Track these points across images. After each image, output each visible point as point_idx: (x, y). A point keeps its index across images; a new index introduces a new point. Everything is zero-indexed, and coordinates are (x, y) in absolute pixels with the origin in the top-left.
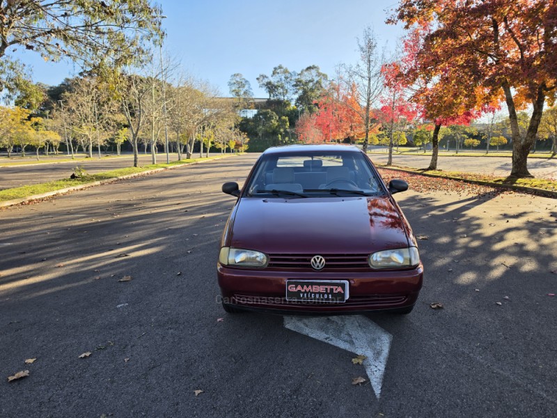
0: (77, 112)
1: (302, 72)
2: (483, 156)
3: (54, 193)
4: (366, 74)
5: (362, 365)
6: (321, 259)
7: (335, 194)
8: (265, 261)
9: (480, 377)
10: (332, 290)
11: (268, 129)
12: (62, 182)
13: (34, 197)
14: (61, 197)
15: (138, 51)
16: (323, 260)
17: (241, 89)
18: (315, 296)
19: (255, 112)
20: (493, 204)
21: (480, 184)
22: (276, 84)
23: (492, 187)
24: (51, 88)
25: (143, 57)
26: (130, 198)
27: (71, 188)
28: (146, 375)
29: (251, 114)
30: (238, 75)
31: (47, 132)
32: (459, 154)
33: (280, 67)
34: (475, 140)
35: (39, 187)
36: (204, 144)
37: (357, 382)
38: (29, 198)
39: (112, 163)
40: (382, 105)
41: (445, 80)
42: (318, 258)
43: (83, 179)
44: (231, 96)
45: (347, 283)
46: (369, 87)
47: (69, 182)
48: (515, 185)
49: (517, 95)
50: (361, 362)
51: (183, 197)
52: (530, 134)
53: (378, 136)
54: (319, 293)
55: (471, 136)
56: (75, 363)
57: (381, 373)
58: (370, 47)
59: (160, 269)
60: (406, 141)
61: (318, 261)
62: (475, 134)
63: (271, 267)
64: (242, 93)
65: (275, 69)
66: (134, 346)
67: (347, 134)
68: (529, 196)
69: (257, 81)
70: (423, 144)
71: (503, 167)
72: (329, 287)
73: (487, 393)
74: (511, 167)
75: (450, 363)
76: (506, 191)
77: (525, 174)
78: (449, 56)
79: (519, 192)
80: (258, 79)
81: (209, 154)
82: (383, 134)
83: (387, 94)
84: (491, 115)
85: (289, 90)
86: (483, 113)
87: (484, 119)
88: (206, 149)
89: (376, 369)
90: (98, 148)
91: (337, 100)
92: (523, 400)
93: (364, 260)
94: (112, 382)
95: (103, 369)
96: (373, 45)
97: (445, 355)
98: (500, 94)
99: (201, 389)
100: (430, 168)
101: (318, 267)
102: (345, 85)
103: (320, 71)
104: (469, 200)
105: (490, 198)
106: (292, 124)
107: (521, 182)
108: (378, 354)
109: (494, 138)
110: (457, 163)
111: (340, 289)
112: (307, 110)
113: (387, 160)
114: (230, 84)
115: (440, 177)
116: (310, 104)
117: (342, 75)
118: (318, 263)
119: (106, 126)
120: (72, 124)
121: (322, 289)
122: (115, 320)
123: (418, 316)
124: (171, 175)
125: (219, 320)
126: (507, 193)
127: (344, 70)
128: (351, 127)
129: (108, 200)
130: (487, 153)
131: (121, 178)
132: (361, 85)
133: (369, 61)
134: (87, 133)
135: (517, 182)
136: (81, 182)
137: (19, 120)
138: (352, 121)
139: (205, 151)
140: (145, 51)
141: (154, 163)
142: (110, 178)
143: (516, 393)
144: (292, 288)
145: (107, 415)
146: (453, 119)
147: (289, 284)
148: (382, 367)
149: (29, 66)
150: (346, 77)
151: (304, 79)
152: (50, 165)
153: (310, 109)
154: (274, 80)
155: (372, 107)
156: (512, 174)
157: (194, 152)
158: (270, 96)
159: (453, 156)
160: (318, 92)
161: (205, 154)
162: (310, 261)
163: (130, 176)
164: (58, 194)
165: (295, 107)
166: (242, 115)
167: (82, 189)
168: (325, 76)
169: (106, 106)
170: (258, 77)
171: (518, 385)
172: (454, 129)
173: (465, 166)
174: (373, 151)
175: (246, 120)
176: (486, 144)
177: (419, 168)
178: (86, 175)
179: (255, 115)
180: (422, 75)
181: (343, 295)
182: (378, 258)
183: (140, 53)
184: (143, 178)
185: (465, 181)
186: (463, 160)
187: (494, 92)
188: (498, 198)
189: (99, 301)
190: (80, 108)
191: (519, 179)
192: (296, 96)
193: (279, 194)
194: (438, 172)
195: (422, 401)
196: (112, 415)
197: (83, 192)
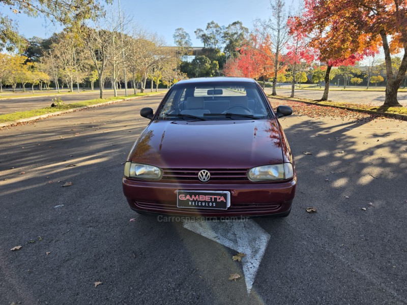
0: (61, 58)
1: (229, 26)
2: (364, 91)
3: (38, 117)
4: (276, 27)
5: (241, 262)
6: (207, 173)
7: (230, 117)
8: (160, 174)
9: (340, 276)
10: (215, 199)
11: (203, 71)
12: (44, 110)
13: (21, 121)
14: (42, 121)
15: (95, 8)
16: (209, 174)
17: (183, 40)
18: (202, 204)
19: (194, 57)
20: (369, 127)
21: (360, 111)
22: (209, 36)
23: (368, 114)
24: (44, 40)
25: (98, 13)
26: (91, 121)
27: (51, 114)
28: (60, 267)
29: (190, 59)
30: (180, 29)
31: (40, 73)
32: (346, 89)
33: (212, 23)
34: (359, 79)
35: (26, 113)
36: (154, 81)
37: (233, 278)
38: (18, 121)
39: (87, 96)
40: (288, 51)
41: (335, 29)
42: (204, 172)
43: (60, 107)
44: (175, 45)
45: (228, 193)
46: (278, 37)
47: (49, 110)
48: (386, 112)
49: (392, 41)
50: (239, 259)
51: (131, 120)
52: (400, 72)
53: (286, 75)
54: (205, 202)
55: (356, 75)
56: (7, 255)
57: (254, 270)
58: (279, 6)
59: (97, 177)
60: (307, 80)
61: (204, 175)
62: (359, 73)
63: (165, 179)
64: (184, 42)
65: (209, 24)
66: (58, 241)
67: (262, 74)
68: (397, 121)
69: (195, 34)
70: (319, 81)
71: (379, 99)
72: (213, 197)
73: (344, 291)
74: (385, 99)
75: (316, 262)
76: (379, 117)
77: (395, 104)
78: (339, 10)
79: (389, 118)
80: (195, 32)
81: (157, 89)
82: (289, 74)
83: (291, 42)
84: (371, 58)
85: (219, 41)
86: (365, 56)
87: (366, 62)
88: (156, 85)
89: (251, 266)
90: (77, 85)
91: (255, 48)
92: (376, 299)
93: (244, 174)
94: (30, 273)
95: (27, 260)
96: (282, 4)
97: (312, 254)
98: (379, 40)
99: (101, 281)
100: (323, 100)
101: (204, 179)
102: (260, 36)
103: (243, 26)
104: (350, 123)
105: (366, 122)
106: (221, 67)
107: (391, 110)
108: (255, 252)
109: (373, 77)
110: (344, 96)
111: (222, 199)
112: (232, 56)
113: (291, 94)
114: (175, 36)
115: (329, 106)
116: (234, 51)
117: (258, 28)
118: (204, 176)
119: (83, 69)
120: (58, 67)
121: (207, 198)
122: (50, 218)
123: (294, 219)
124: (127, 104)
125: (131, 220)
126: (380, 118)
127: (260, 24)
128: (264, 68)
129: (74, 123)
130: (367, 88)
131: (90, 106)
132: (272, 35)
133: (279, 17)
134: (69, 74)
135: (389, 110)
136: (58, 109)
137: (18, 64)
138: (265, 64)
139: (155, 87)
140: (100, 7)
141: (115, 96)
142: (81, 106)
143: (370, 292)
144: (182, 197)
145: (17, 303)
146: (342, 61)
147: (180, 193)
148: (256, 264)
149: (15, 21)
150: (261, 29)
151: (230, 32)
152: (41, 98)
153: (235, 55)
154: (207, 33)
155: (281, 53)
156: (385, 104)
157: (146, 88)
158: (205, 45)
159: (341, 91)
160: (241, 42)
161: (155, 89)
162: (197, 174)
163: (96, 105)
164: (40, 118)
165: (224, 54)
166: (184, 60)
167: (58, 115)
168: (247, 30)
169: (82, 53)
170: (196, 30)
171: (373, 284)
172: (343, 70)
173: (350, 98)
174: (281, 87)
175: (187, 64)
176: (367, 82)
177: (314, 100)
178: (62, 104)
179: (194, 60)
180: (317, 26)
181: (225, 204)
182: (256, 173)
183: (96, 9)
184: (106, 107)
185: (349, 109)
186: (349, 94)
187: (373, 38)
188: (372, 122)
189: (43, 202)
190: (63, 55)
191: (390, 108)
192: (225, 45)
193: (184, 118)
194: (328, 102)
195: (287, 297)
196: (21, 303)
197: (59, 117)
